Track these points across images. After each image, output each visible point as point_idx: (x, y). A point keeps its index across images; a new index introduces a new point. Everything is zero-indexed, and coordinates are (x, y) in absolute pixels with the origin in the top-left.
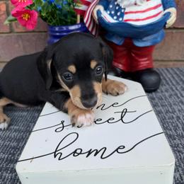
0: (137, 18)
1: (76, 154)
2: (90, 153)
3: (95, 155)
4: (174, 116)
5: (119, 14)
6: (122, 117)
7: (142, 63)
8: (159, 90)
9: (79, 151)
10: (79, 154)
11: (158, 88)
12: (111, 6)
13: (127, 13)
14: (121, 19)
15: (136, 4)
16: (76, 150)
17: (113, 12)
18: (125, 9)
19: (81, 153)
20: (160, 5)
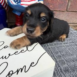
1: (10, 75)
3: (21, 72)
5: (18, 1)
6: (27, 49)
10: (12, 74)
14: (19, 4)
16: (9, 73)
19: (13, 73)
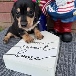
0: (63, 11)
2: (26, 57)
4: (72, 53)
5: (56, 9)
6: (44, 48)
7: (65, 30)
8: (71, 42)
9: (23, 56)
11: (71, 41)
12: (54, 6)
13: (59, 8)
15: (62, 5)
17: (54, 8)
18: (58, 7)
20: (74, 6)
